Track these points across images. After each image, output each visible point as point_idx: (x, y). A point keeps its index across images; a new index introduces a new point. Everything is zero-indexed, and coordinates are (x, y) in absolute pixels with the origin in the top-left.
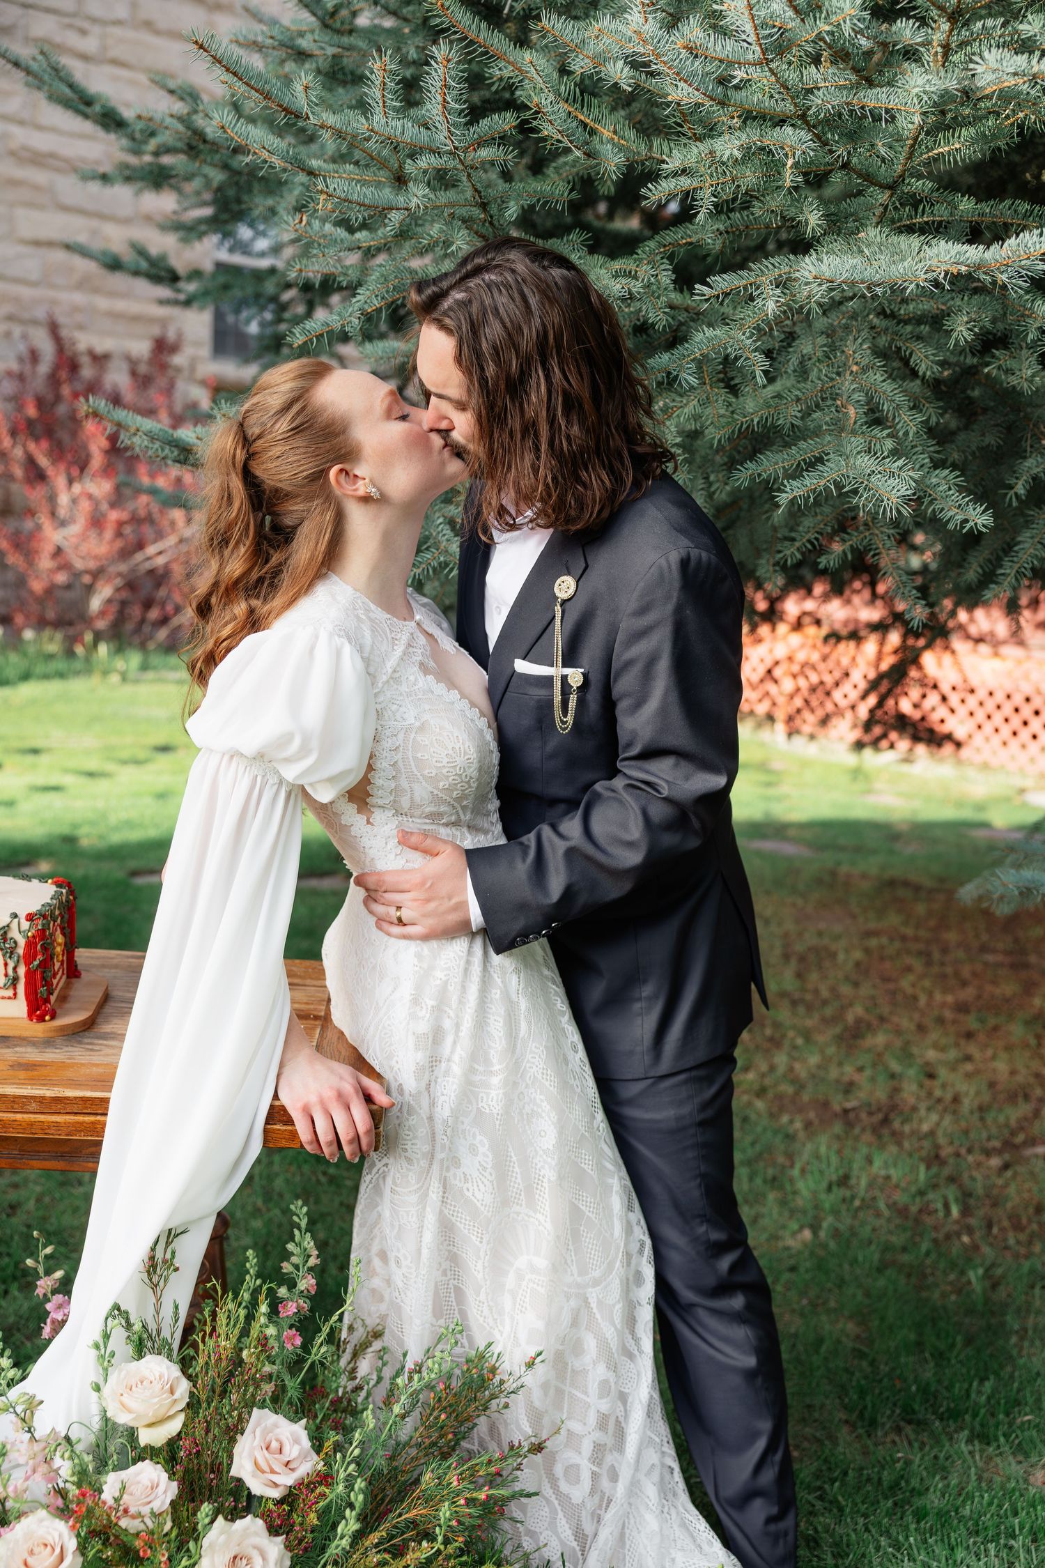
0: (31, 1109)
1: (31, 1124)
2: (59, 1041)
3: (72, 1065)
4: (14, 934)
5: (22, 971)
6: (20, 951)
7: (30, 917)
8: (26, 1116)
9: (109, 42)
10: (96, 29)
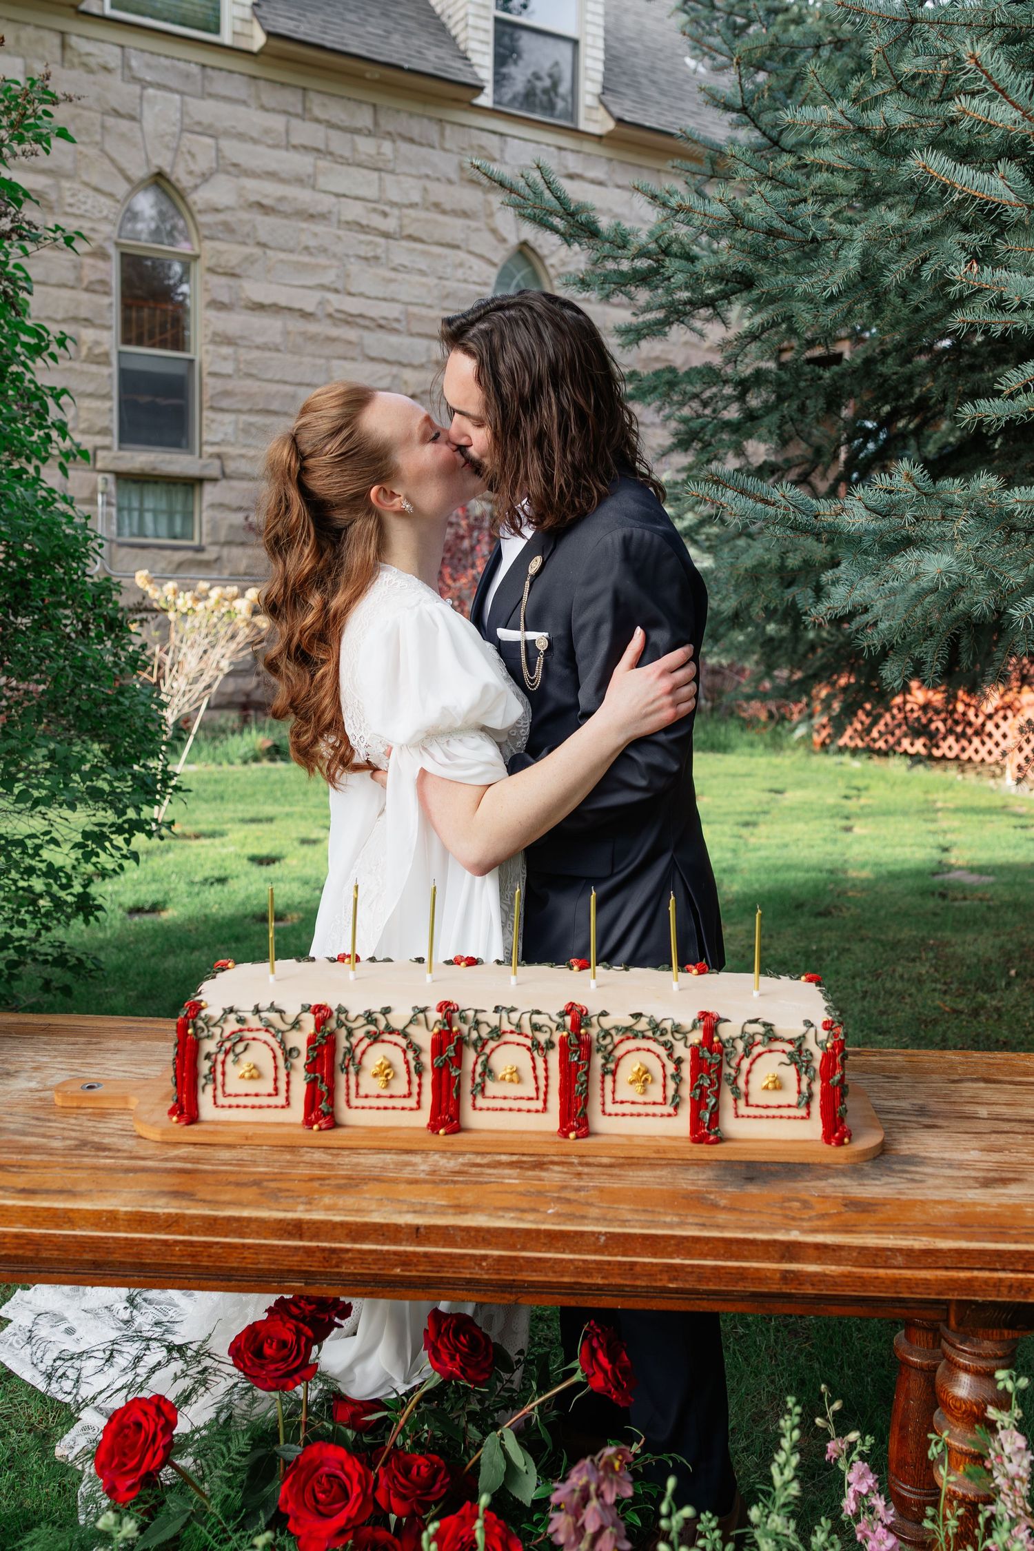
0: (895, 1263)
1: (896, 1281)
2: (867, 1167)
3: (914, 1203)
4: (810, 1045)
5: (817, 1087)
6: (817, 1064)
7: (827, 1026)
8: (890, 1272)
9: (406, 221)
10: (395, 212)
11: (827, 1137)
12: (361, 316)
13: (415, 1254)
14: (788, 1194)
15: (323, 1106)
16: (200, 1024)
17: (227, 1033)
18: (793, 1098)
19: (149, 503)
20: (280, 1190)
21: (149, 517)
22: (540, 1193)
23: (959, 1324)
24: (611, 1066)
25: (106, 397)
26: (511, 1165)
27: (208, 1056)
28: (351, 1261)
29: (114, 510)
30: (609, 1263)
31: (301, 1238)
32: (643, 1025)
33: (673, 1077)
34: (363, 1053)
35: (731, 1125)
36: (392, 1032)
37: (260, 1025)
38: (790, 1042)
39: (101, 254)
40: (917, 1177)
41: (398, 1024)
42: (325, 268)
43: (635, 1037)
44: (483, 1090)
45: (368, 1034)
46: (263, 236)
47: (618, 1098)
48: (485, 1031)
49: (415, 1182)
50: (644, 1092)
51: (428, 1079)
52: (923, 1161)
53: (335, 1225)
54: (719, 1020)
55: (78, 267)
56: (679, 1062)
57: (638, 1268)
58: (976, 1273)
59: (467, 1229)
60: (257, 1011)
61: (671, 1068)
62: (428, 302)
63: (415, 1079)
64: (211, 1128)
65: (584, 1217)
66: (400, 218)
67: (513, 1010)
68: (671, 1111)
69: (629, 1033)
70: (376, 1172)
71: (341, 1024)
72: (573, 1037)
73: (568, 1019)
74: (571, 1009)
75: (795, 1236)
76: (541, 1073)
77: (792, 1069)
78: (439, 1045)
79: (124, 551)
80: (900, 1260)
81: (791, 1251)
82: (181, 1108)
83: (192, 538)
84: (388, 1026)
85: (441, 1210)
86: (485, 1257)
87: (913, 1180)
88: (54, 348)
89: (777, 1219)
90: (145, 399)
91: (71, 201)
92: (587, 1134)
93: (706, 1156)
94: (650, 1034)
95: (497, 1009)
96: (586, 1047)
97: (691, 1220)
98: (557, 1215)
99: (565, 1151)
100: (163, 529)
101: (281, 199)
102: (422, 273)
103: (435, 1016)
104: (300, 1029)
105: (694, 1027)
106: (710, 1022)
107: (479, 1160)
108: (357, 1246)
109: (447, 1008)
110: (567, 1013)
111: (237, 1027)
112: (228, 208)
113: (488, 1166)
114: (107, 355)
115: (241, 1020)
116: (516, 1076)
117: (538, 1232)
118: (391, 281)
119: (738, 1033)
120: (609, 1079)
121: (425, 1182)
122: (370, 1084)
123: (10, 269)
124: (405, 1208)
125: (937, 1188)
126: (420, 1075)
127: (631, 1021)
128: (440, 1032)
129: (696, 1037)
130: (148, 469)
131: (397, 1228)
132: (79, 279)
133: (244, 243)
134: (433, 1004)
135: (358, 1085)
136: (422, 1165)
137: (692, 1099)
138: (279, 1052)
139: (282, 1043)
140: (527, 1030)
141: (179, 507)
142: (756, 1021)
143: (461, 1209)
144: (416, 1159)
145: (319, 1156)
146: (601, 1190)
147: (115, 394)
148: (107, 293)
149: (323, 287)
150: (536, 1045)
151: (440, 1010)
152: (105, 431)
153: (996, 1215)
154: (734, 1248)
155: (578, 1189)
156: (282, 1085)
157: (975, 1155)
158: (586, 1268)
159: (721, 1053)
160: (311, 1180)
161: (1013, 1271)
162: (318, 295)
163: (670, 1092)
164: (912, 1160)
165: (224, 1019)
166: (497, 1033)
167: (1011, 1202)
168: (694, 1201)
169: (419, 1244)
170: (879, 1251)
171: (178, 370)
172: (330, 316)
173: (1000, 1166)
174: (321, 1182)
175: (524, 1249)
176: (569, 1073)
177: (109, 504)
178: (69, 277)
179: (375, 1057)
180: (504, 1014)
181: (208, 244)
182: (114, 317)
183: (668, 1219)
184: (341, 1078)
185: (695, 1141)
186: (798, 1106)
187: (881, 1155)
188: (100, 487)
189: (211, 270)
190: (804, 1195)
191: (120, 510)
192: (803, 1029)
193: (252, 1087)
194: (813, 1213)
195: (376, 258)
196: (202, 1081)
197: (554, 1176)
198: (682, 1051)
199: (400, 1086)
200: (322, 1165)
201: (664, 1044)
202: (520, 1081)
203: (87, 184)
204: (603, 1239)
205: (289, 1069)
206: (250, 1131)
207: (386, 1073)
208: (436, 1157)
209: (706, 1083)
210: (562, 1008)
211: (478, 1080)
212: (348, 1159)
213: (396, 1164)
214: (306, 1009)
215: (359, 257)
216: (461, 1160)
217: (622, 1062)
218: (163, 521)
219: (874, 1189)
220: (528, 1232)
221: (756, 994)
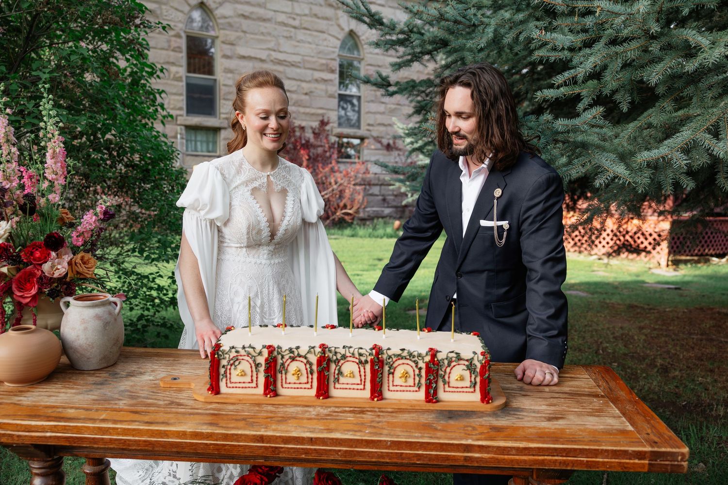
0: (512, 453)
1: (512, 461)
2: (499, 413)
3: (518, 428)
4: (476, 362)
5: (478, 379)
6: (478, 370)
7: (483, 354)
8: (510, 457)
9: (303, 22)
10: (298, 18)
11: (483, 400)
12: (285, 61)
13: (310, 449)
14: (466, 424)
15: (272, 387)
16: (220, 353)
17: (231, 357)
18: (468, 384)
19: (199, 138)
20: (254, 422)
21: (199, 144)
22: (362, 424)
23: (537, 478)
24: (392, 371)
25: (181, 95)
26: (350, 412)
27: (224, 366)
28: (284, 452)
29: (184, 141)
30: (392, 453)
31: (263, 443)
32: (405, 354)
33: (418, 375)
34: (288, 365)
35: (442, 395)
36: (300, 356)
37: (245, 354)
38: (467, 360)
39: (178, 36)
40: (520, 417)
41: (303, 354)
42: (270, 41)
43: (402, 358)
44: (338, 381)
45: (290, 357)
46: (244, 28)
47: (395, 384)
48: (339, 356)
49: (310, 419)
50: (406, 381)
51: (315, 376)
52: (522, 410)
53: (277, 437)
54: (437, 351)
55: (169, 41)
56: (420, 369)
57: (404, 455)
58: (546, 457)
59: (332, 439)
60: (244, 348)
61: (417, 371)
62: (312, 55)
63: (310, 376)
64: (225, 396)
65: (381, 434)
66: (301, 20)
67: (351, 347)
68: (417, 389)
69: (400, 357)
70: (294, 415)
71: (279, 353)
72: (376, 359)
73: (374, 351)
74: (374, 347)
75: (470, 442)
76: (362, 373)
77: (468, 372)
78: (320, 362)
79: (189, 158)
80: (514, 452)
81: (468, 448)
82: (213, 388)
83: (216, 152)
84: (298, 354)
85: (321, 431)
86: (340, 451)
87: (519, 418)
88: (158, 73)
89: (462, 435)
90: (197, 96)
91: (165, 14)
92: (382, 399)
93: (432, 408)
94: (408, 357)
95: (344, 347)
96: (381, 363)
97: (426, 435)
98: (370, 433)
99: (373, 406)
100: (204, 149)
101: (252, 13)
102: (310, 43)
103: (318, 350)
104: (262, 355)
105: (427, 354)
106: (433, 353)
107: (337, 410)
108: (286, 446)
109: (323, 347)
110: (373, 348)
111: (236, 354)
112: (230, 17)
113: (341, 412)
114: (181, 77)
115: (237, 352)
116: (352, 375)
117: (362, 440)
118: (296, 46)
119: (445, 357)
120: (391, 376)
121: (315, 419)
122: (291, 378)
123: (140, 40)
124: (306, 430)
125: (528, 421)
126: (312, 374)
127: (400, 352)
128: (320, 357)
129: (428, 359)
130: (198, 124)
131: (303, 438)
132: (169, 46)
133: (237, 31)
134: (318, 345)
135: (286, 379)
136: (313, 412)
137: (426, 384)
138: (253, 365)
139: (254, 361)
140: (357, 356)
141: (211, 139)
142: (452, 352)
143: (330, 430)
144: (311, 409)
145: (270, 408)
146: (388, 422)
147: (185, 93)
148: (181, 52)
149: (269, 49)
150: (361, 362)
151: (320, 347)
152: (180, 109)
153: (554, 433)
154: (444, 447)
155: (379, 422)
156: (254, 379)
157: (544, 407)
158: (382, 455)
159: (438, 365)
160: (267, 418)
161: (561, 456)
162: (267, 52)
163: (417, 381)
164: (518, 409)
165: (230, 351)
166: (344, 357)
167: (560, 427)
168: (427, 427)
169: (312, 445)
170: (505, 448)
171: (210, 83)
172: (272, 61)
173: (555, 412)
174: (271, 419)
175: (356, 447)
176: (374, 373)
177: (182, 138)
178: (166, 45)
179: (293, 367)
180: (347, 349)
181: (222, 32)
182: (184, 62)
183: (416, 435)
184: (279, 376)
185: (427, 402)
186: (470, 387)
187: (506, 408)
188: (179, 131)
189: (223, 42)
190: (473, 425)
191: (187, 141)
192: (472, 355)
193: (242, 379)
194: (477, 432)
195: (291, 37)
196: (221, 377)
197: (368, 417)
198: (422, 364)
199: (304, 379)
200: (271, 412)
201: (414, 362)
202: (354, 377)
203: (172, 7)
204: (389, 443)
205: (257, 372)
206: (241, 397)
207: (298, 373)
208: (319, 408)
209: (432, 378)
210: (371, 347)
211: (336, 376)
212: (282, 409)
213: (302, 411)
214: (264, 347)
215: (283, 37)
216: (329, 410)
217: (397, 369)
218: (205, 145)
219: (503, 422)
220: (358, 440)
221: (452, 340)
